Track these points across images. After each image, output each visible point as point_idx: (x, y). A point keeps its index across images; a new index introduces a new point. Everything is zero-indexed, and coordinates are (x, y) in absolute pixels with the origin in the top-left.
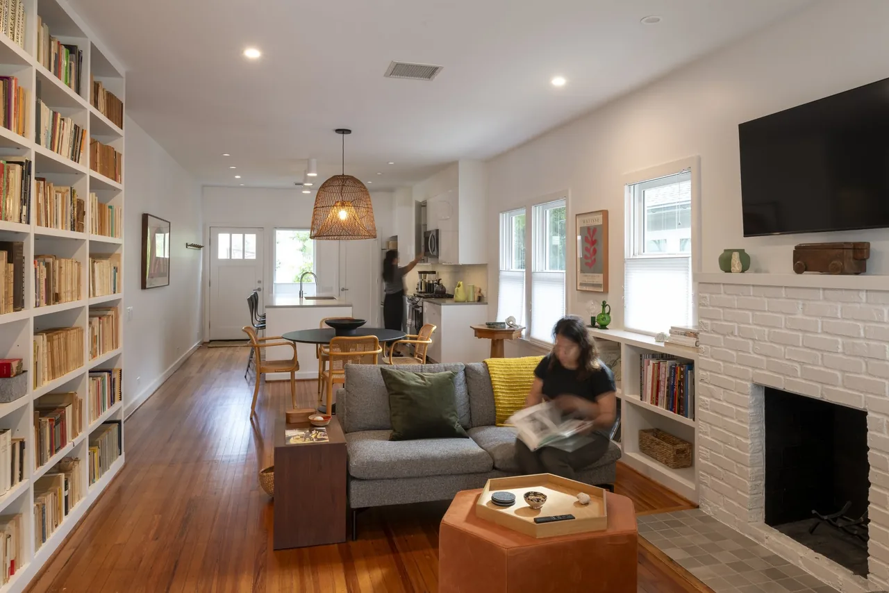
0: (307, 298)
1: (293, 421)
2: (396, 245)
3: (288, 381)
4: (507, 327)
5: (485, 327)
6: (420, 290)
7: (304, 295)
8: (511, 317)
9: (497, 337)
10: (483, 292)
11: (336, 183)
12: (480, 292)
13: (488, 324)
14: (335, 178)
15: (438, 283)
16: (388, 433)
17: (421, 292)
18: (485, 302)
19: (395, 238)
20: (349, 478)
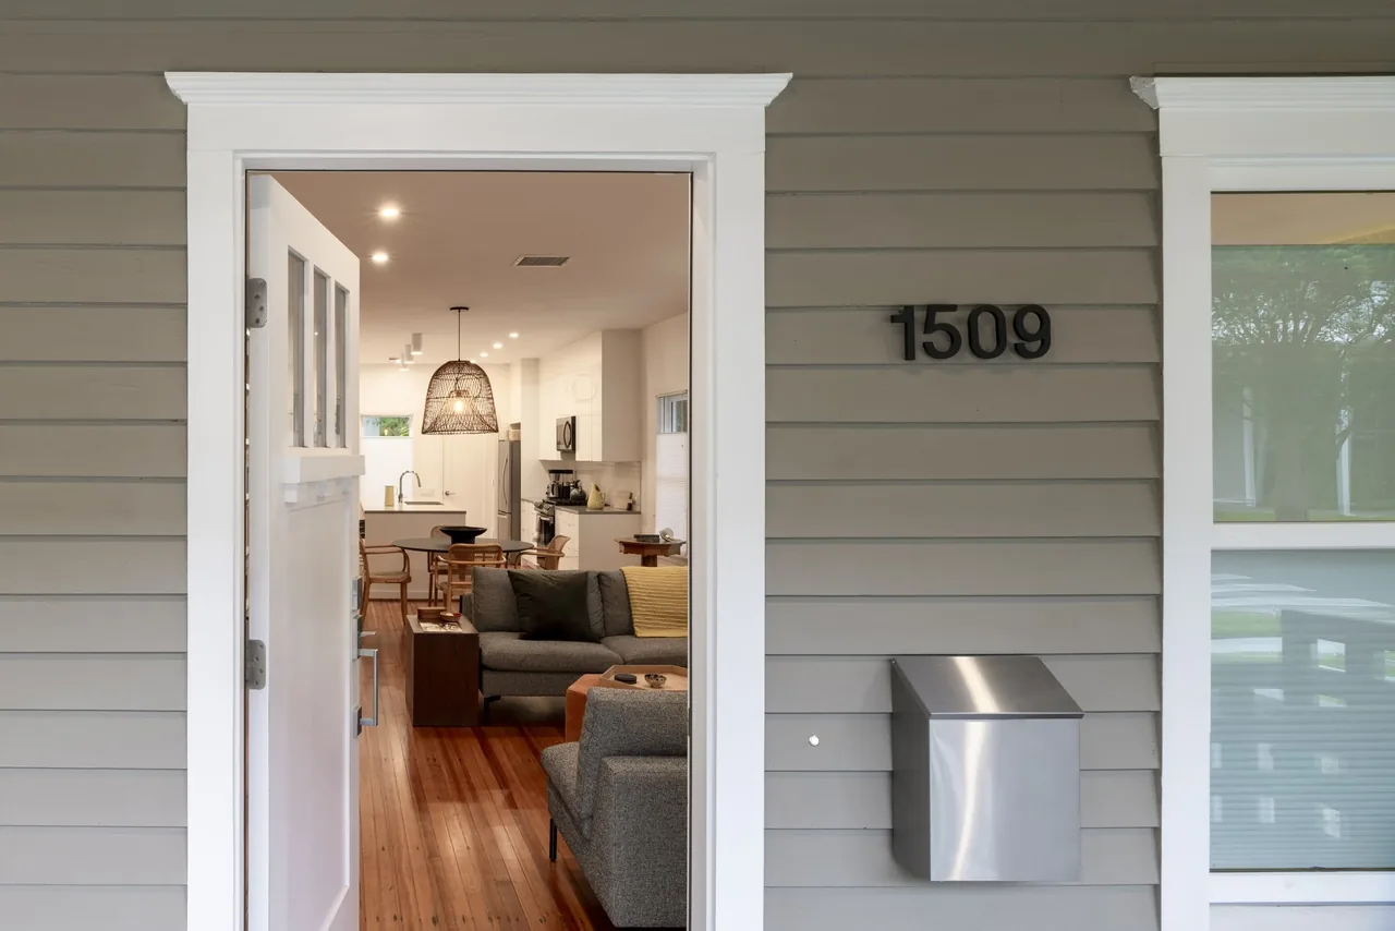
0: (408, 503)
1: (424, 616)
2: (519, 437)
3: (397, 600)
4: (662, 541)
5: (634, 541)
6: (551, 495)
7: (404, 500)
8: (668, 529)
9: (648, 552)
10: (635, 498)
11: (450, 370)
12: (630, 498)
13: (637, 537)
14: (450, 364)
15: (576, 486)
16: (517, 634)
17: (551, 498)
18: (638, 510)
19: (517, 426)
20: (483, 667)
